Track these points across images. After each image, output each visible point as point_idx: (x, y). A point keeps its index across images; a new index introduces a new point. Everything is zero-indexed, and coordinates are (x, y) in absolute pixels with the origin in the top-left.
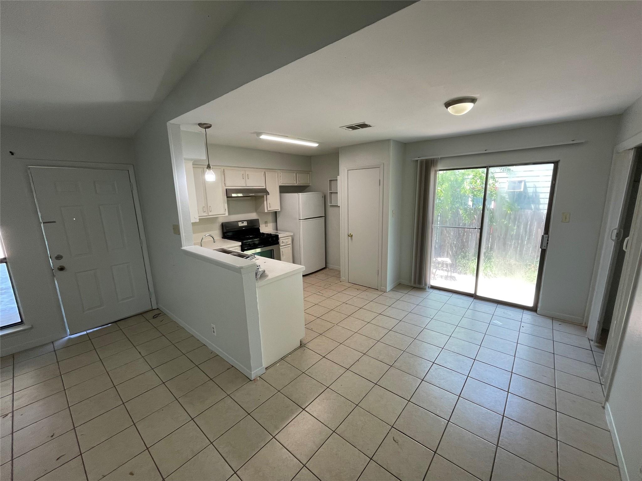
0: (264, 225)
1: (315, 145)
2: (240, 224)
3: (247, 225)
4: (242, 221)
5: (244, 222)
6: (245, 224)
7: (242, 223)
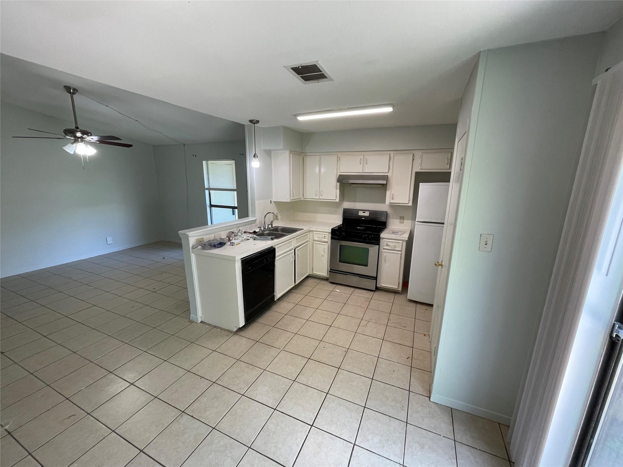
0: (398, 221)
1: (389, 109)
2: (361, 213)
3: (368, 215)
4: (364, 211)
5: (366, 212)
6: (367, 214)
7: (363, 212)
